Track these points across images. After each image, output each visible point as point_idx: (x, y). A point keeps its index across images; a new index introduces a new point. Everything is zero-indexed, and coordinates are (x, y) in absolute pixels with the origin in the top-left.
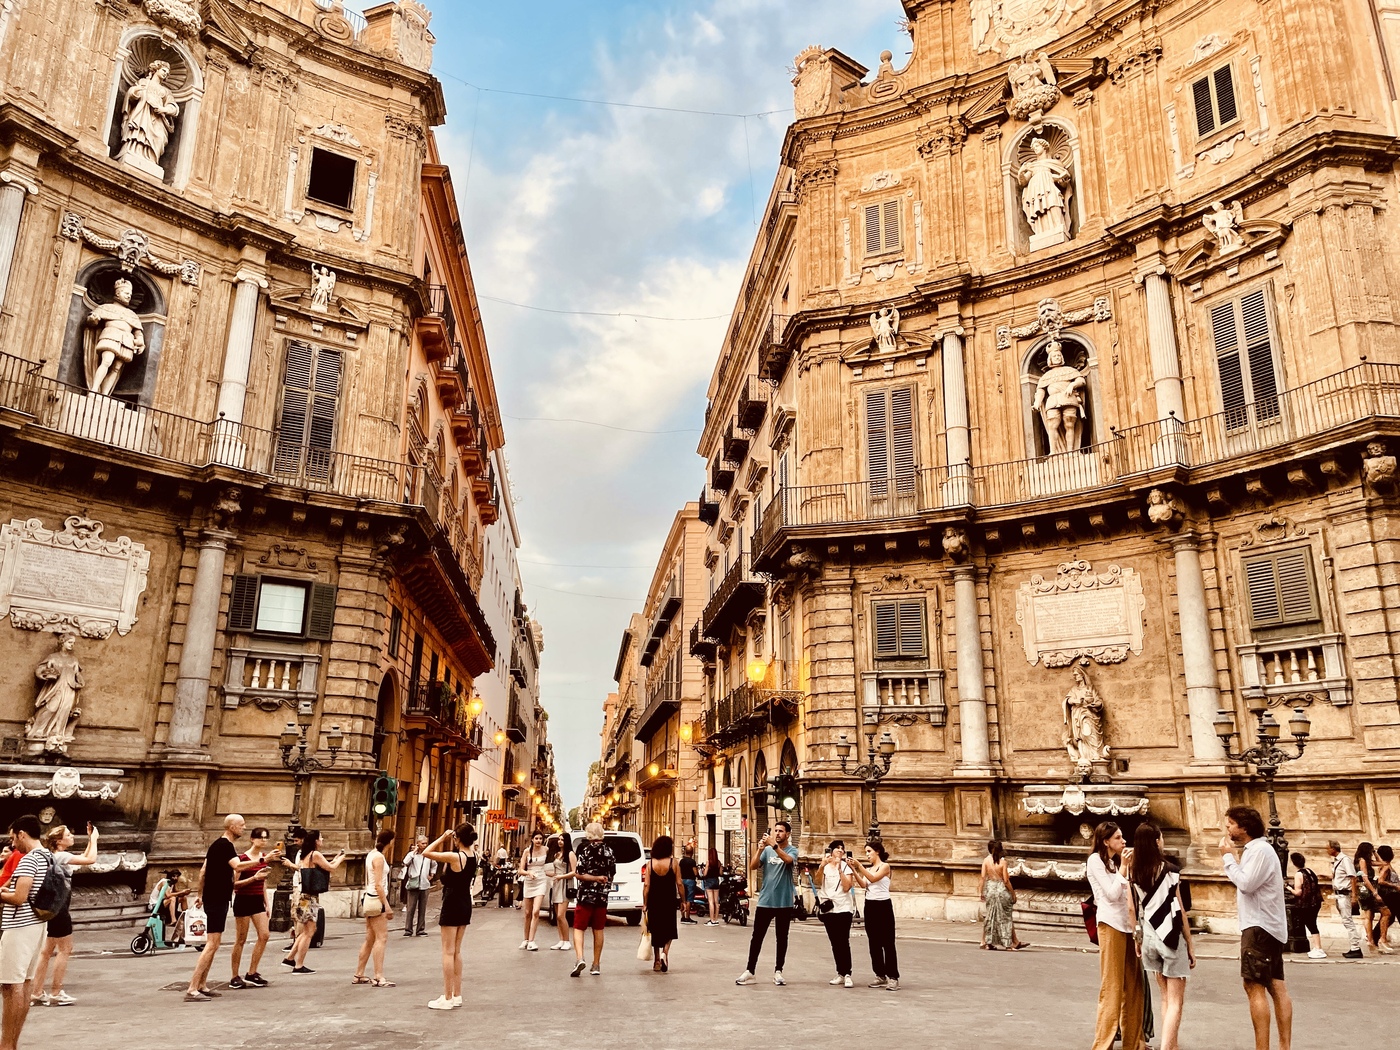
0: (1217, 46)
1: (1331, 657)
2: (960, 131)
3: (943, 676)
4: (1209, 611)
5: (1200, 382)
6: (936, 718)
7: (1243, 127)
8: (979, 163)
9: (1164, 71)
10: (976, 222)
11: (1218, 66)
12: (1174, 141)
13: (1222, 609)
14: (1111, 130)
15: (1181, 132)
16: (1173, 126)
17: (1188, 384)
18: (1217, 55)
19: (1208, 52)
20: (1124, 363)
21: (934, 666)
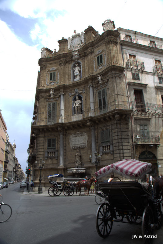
0: (101, 52)
1: (111, 147)
2: (65, 62)
3: (58, 151)
4: (96, 140)
5: (96, 103)
6: (56, 158)
7: (103, 64)
8: (68, 67)
9: (93, 55)
10: (67, 76)
11: (100, 55)
12: (94, 65)
13: (98, 139)
14: (86, 63)
15: (95, 64)
16: (94, 63)
17: (95, 103)
18: (100, 53)
19: (99, 53)
20: (87, 100)
21: (56, 150)
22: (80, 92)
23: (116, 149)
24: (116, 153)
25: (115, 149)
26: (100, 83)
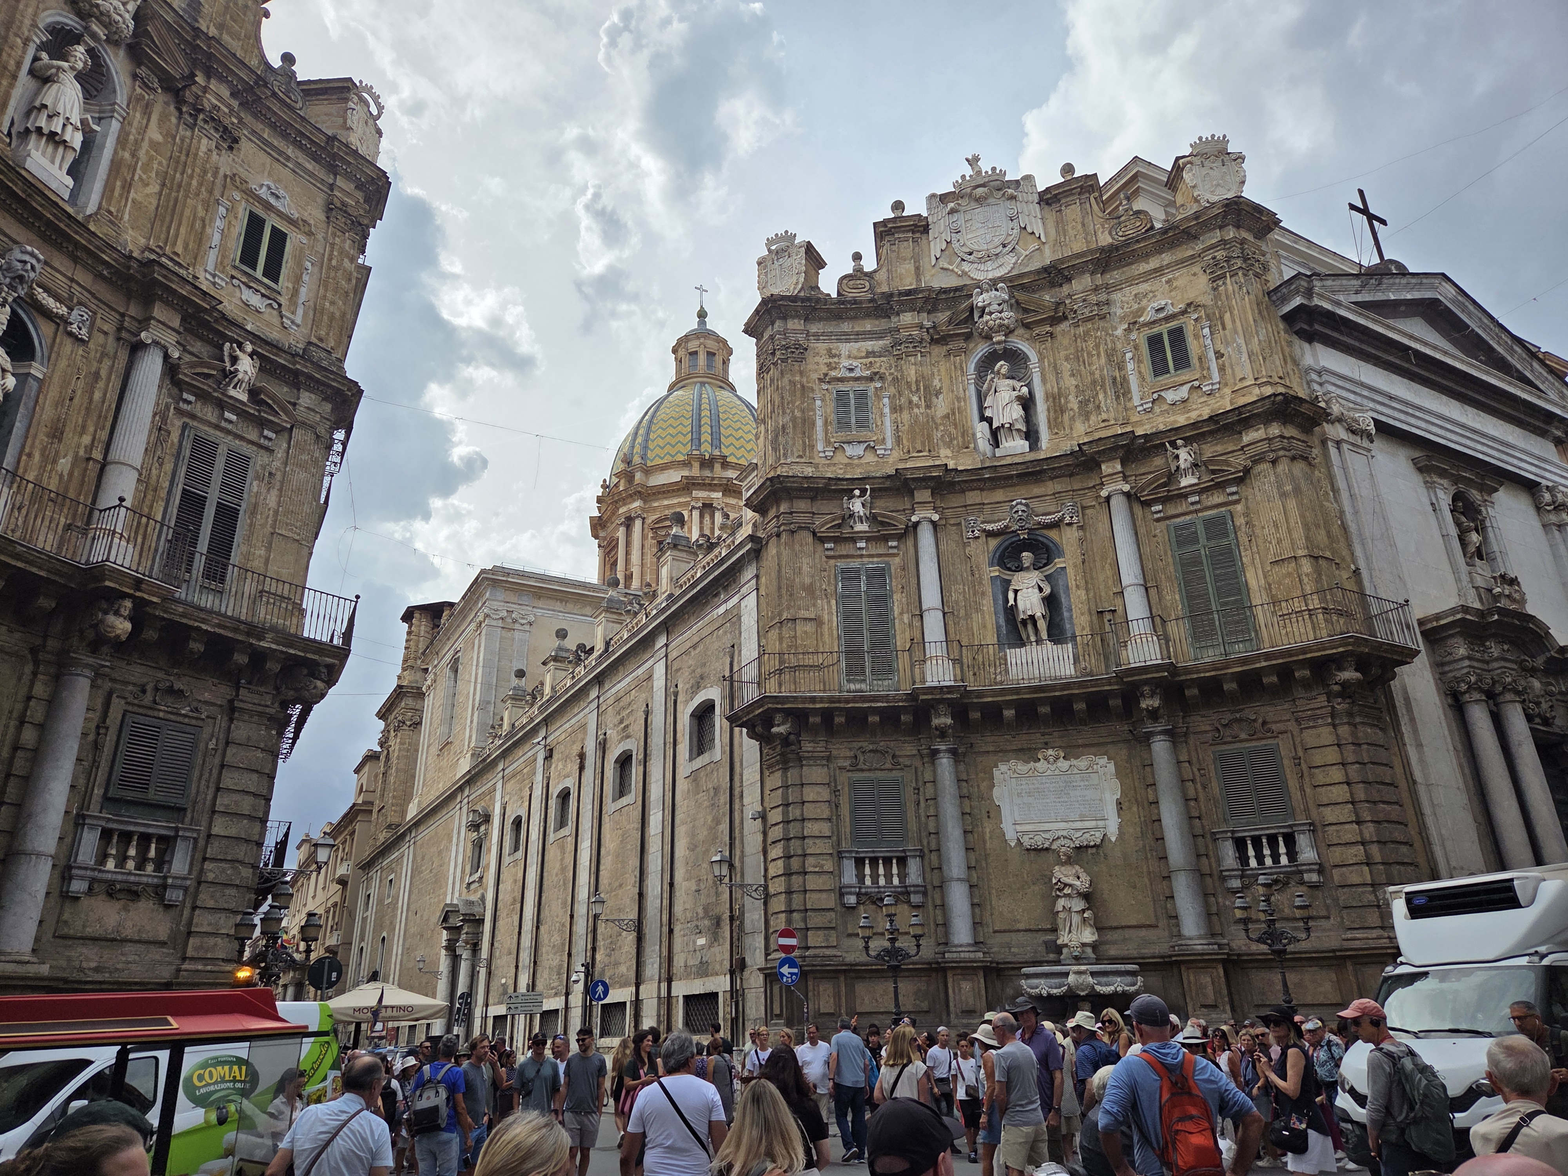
22: (50, 303)
23: (222, 879)
24: (211, 904)
25: (211, 877)
26: (232, 392)
